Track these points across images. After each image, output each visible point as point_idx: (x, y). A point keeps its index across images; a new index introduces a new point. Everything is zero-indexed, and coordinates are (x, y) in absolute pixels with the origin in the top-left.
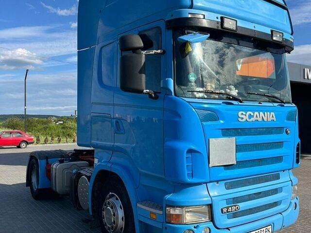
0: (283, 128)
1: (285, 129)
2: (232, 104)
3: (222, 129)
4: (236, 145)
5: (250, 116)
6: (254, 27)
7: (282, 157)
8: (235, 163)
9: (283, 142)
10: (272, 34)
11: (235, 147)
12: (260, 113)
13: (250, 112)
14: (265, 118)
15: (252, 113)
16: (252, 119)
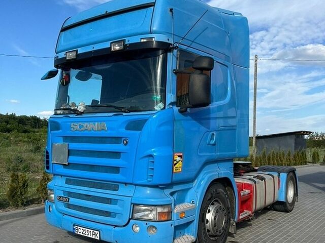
0: (121, 137)
1: (123, 139)
2: (69, 117)
3: (64, 137)
4: (69, 150)
6: (93, 48)
7: (119, 168)
8: (67, 164)
9: (120, 153)
10: (111, 47)
11: (67, 151)
12: (91, 123)
13: (80, 123)
14: (96, 128)
15: (82, 124)
16: (82, 128)
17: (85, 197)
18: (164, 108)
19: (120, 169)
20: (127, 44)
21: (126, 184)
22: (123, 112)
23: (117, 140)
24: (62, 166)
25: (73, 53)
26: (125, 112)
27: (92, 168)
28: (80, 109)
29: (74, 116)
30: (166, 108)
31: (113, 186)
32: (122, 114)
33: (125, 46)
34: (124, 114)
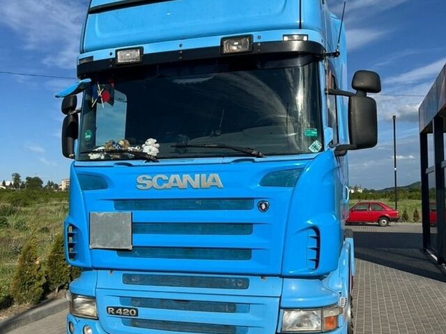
0: (253, 199)
1: (256, 202)
2: (130, 165)
3: (115, 200)
4: (132, 223)
5: (161, 181)
6: (181, 46)
7: (250, 249)
8: (130, 247)
9: (251, 224)
10: (222, 46)
11: (130, 225)
12: (184, 176)
13: (159, 176)
14: (195, 184)
15: (165, 177)
16: (165, 185)
17: (176, 304)
18: (322, 149)
19: (253, 251)
20: (257, 43)
21: (263, 276)
22: (254, 156)
23: (243, 203)
24: (116, 252)
25: (133, 52)
26: (258, 156)
27: (189, 252)
28: (150, 151)
29: (143, 162)
30: (326, 149)
31: (233, 280)
32: (253, 160)
33: (253, 45)
34: (256, 159)
